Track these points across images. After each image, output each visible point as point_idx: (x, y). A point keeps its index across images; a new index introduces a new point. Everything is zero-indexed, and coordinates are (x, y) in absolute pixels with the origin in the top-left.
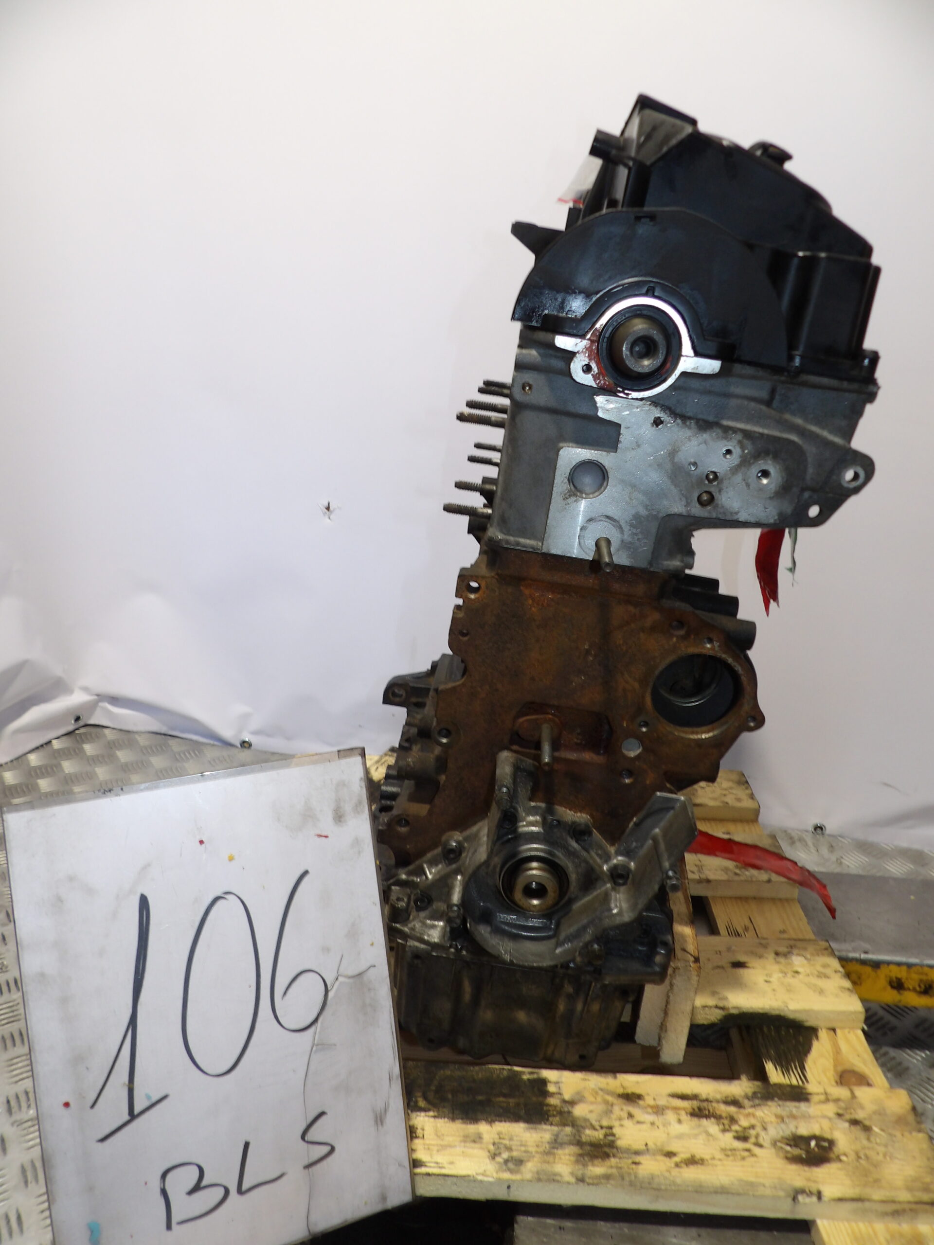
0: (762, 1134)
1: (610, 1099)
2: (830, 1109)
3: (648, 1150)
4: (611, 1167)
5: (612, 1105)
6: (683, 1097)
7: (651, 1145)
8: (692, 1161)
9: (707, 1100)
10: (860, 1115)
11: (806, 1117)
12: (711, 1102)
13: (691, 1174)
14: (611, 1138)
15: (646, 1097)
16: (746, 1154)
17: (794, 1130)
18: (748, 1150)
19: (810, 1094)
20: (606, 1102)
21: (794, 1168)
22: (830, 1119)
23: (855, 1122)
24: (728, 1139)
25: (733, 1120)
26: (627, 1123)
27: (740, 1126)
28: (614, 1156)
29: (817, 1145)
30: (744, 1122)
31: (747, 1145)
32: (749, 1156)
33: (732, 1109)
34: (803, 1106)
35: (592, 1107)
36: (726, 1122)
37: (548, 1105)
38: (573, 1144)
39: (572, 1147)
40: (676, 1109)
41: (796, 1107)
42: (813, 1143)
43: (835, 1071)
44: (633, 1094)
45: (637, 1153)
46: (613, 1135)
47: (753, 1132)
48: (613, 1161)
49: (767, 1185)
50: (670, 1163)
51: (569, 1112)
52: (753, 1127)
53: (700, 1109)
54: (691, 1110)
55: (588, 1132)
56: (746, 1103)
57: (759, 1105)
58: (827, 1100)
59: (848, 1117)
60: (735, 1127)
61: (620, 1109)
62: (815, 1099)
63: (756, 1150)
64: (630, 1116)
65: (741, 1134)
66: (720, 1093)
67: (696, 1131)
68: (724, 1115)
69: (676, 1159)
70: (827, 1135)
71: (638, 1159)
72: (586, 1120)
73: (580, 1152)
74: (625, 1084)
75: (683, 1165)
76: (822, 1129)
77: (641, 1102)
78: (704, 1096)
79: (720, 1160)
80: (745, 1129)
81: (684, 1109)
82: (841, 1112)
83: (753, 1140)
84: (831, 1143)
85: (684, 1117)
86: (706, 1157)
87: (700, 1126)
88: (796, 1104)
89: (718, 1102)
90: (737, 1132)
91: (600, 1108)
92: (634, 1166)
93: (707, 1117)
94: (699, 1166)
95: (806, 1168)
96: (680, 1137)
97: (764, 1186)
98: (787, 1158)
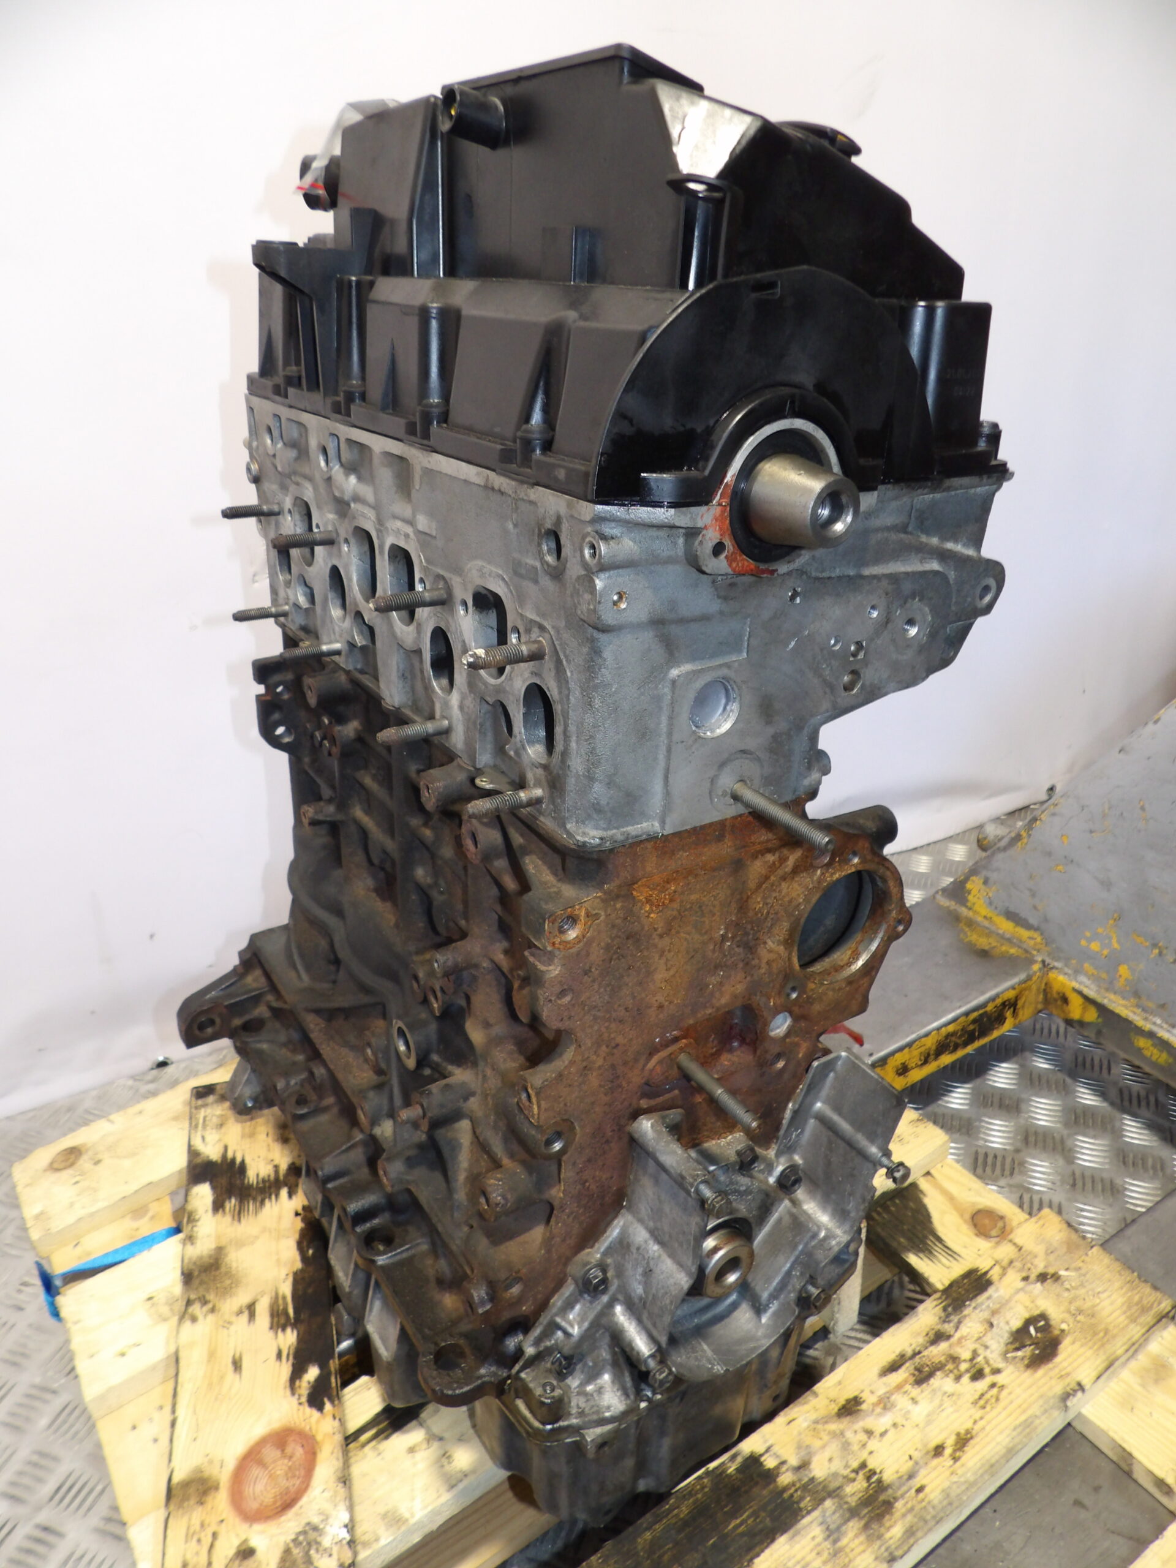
0: (988, 1353)
1: (834, 1426)
2: (1013, 1279)
3: (916, 1463)
4: (904, 1516)
5: (842, 1433)
6: (893, 1367)
7: (916, 1455)
8: (963, 1441)
9: (916, 1354)
10: (1040, 1266)
11: (1004, 1304)
12: (919, 1353)
13: (974, 1458)
14: (874, 1479)
15: (864, 1396)
16: (995, 1391)
17: (1007, 1328)
18: (993, 1385)
19: (986, 1273)
20: (834, 1435)
21: (1041, 1372)
22: (1022, 1289)
23: (1043, 1277)
24: (969, 1388)
25: (955, 1359)
26: (873, 1444)
27: (965, 1361)
28: (896, 1499)
29: (1037, 1330)
30: (966, 1355)
31: (989, 1380)
32: (999, 1392)
33: (943, 1346)
34: (991, 1291)
35: (827, 1454)
36: (950, 1366)
37: (785, 1489)
38: (848, 1520)
39: (851, 1524)
40: (899, 1387)
41: (989, 1298)
42: (1032, 1330)
43: (965, 1221)
44: (848, 1401)
45: (911, 1476)
46: (873, 1473)
47: (980, 1359)
48: (899, 1505)
49: (1038, 1413)
50: (945, 1460)
51: (812, 1480)
52: (975, 1354)
53: (919, 1370)
54: (912, 1379)
55: (849, 1489)
56: (948, 1328)
57: (959, 1322)
58: (1004, 1270)
59: (1033, 1277)
60: (964, 1367)
61: (852, 1430)
62: (994, 1274)
63: (999, 1379)
64: (869, 1433)
65: (973, 1371)
66: (919, 1334)
67: (937, 1402)
68: (943, 1359)
69: (948, 1451)
70: (1036, 1312)
71: (917, 1482)
72: (835, 1475)
73: (863, 1522)
74: (833, 1394)
75: (958, 1454)
76: (1026, 1307)
77: (864, 1407)
78: (909, 1352)
79: (981, 1418)
80: (972, 1360)
81: (905, 1381)
82: (1024, 1274)
83: (987, 1370)
84: (1043, 1316)
85: (915, 1391)
86: (969, 1425)
87: (934, 1391)
88: (985, 1295)
89: (926, 1348)
90: (967, 1371)
91: (833, 1448)
92: (921, 1496)
93: (931, 1375)
94: (972, 1442)
95: (1050, 1365)
96: (929, 1420)
97: (1036, 1416)
98: (1028, 1366)
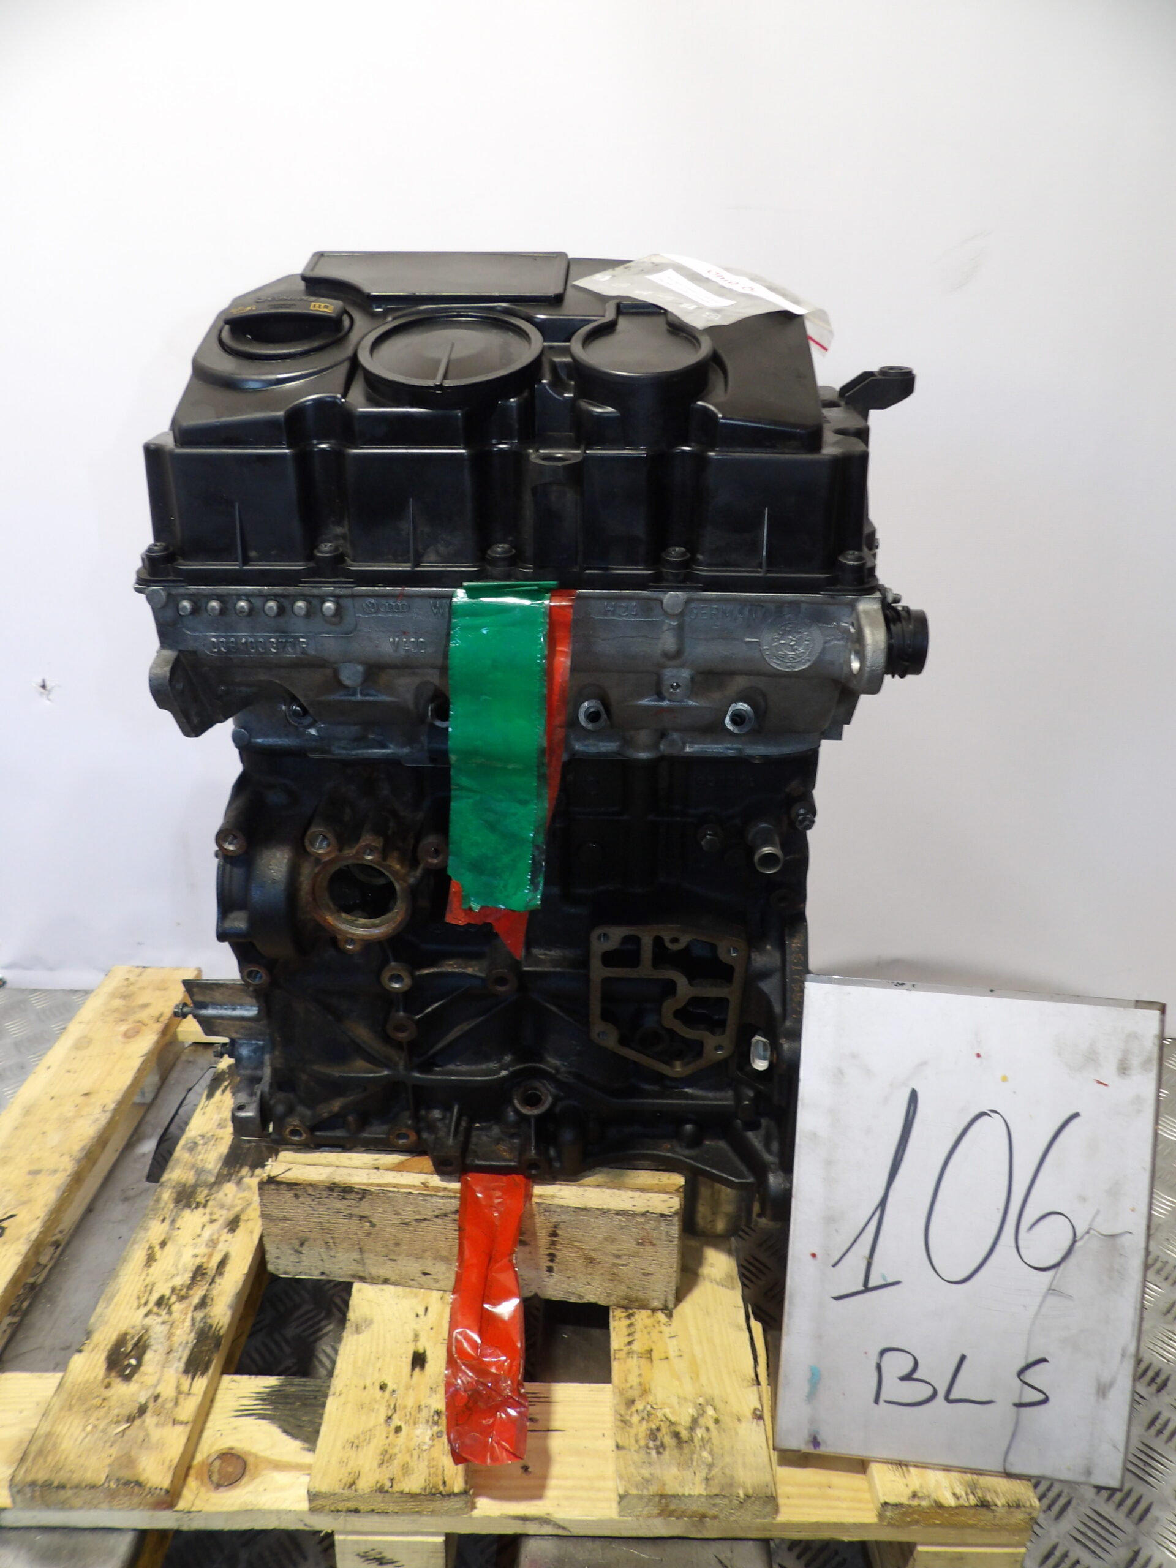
0: (160, 1320)
1: (238, 1209)
2: (167, 1391)
3: (173, 1229)
4: (166, 1204)
5: (229, 1210)
6: (222, 1263)
7: (176, 1232)
8: (151, 1259)
9: (213, 1281)
10: (149, 1419)
11: (165, 1364)
12: (210, 1284)
13: (139, 1255)
14: (194, 1206)
15: (230, 1235)
16: (143, 1301)
17: (154, 1348)
18: (146, 1304)
19: (193, 1378)
20: (233, 1206)
21: (114, 1337)
22: (156, 1386)
23: (142, 1410)
24: (164, 1289)
25: (182, 1298)
26: (207, 1218)
27: (174, 1303)
28: (175, 1207)
29: (129, 1365)
30: (177, 1307)
31: (151, 1304)
32: (139, 1303)
33: (196, 1300)
34: (181, 1365)
35: (230, 1196)
36: (183, 1292)
37: (241, 1167)
38: (196, 1181)
39: (194, 1181)
40: (210, 1256)
41: (180, 1358)
42: (133, 1362)
43: (250, 1454)
44: (237, 1226)
45: (173, 1221)
46: (197, 1207)
47: (164, 1313)
48: (172, 1206)
49: (106, 1310)
50: (156, 1243)
51: (229, 1181)
52: (170, 1313)
53: (204, 1274)
54: (205, 1266)
55: (206, 1192)
56: (199, 1315)
57: (193, 1324)
58: (179, 1392)
59: (151, 1405)
60: (174, 1298)
61: (224, 1216)
62: (186, 1382)
63: (144, 1310)
64: (212, 1221)
65: (165, 1301)
66: (219, 1295)
67: (180, 1266)
68: (191, 1292)
69: (157, 1248)
70: (135, 1378)
71: (167, 1222)
72: (218, 1192)
73: (188, 1185)
74: (250, 1224)
75: (150, 1251)
76: (146, 1374)
77: (226, 1230)
78: (218, 1280)
79: (144, 1280)
80: (170, 1307)
81: (208, 1262)
82: (160, 1400)
83: (155, 1310)
84: (127, 1378)
85: (198, 1261)
86: (151, 1270)
87: (185, 1270)
88: (184, 1359)
89: (208, 1290)
90: (169, 1299)
91: (228, 1201)
92: (161, 1218)
93: (193, 1279)
94: (144, 1263)
95: (108, 1347)
96: (179, 1254)
97: (106, 1308)
98: (126, 1334)
